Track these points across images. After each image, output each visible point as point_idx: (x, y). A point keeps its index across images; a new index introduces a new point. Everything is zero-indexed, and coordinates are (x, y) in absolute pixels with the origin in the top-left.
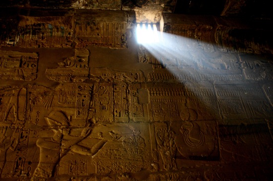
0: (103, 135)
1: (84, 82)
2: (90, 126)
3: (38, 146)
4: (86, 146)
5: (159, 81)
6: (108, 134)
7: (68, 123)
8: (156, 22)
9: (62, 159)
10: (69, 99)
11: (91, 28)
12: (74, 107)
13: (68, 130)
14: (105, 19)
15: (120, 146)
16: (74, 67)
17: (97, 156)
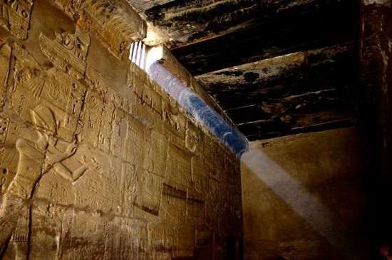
0: (86, 159)
1: (79, 80)
2: (76, 143)
3: (18, 149)
4: (68, 168)
5: (136, 117)
6: (91, 161)
7: (56, 131)
8: (148, 44)
9: (43, 177)
10: (61, 96)
11: (104, 10)
12: (64, 111)
13: (55, 139)
14: (125, 15)
15: (98, 179)
16: (72, 52)
17: (77, 184)
